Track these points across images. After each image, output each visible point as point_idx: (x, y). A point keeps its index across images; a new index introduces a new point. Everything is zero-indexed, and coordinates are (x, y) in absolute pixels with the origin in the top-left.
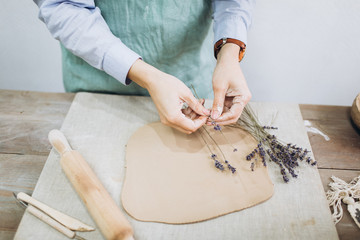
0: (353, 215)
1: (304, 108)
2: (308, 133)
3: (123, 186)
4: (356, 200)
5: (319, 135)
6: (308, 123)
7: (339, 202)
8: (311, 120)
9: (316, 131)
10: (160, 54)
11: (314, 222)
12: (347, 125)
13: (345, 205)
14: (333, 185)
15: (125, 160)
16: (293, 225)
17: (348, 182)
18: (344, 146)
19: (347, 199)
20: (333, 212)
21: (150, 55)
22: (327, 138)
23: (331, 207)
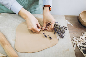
0: (79, 47)
1: (66, 16)
2: (67, 24)
3: (15, 42)
4: (80, 43)
5: (70, 24)
6: (67, 21)
7: (75, 44)
8: (68, 20)
9: (69, 23)
10: (28, 2)
11: (69, 50)
12: (77, 21)
13: (77, 44)
14: (74, 39)
15: (16, 34)
16: (63, 51)
17: (78, 38)
18: (76, 27)
19: (77, 43)
20: (74, 47)
21: (25, 3)
22: (72, 25)
23: (73, 45)
